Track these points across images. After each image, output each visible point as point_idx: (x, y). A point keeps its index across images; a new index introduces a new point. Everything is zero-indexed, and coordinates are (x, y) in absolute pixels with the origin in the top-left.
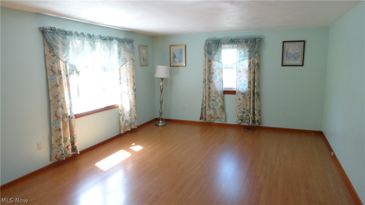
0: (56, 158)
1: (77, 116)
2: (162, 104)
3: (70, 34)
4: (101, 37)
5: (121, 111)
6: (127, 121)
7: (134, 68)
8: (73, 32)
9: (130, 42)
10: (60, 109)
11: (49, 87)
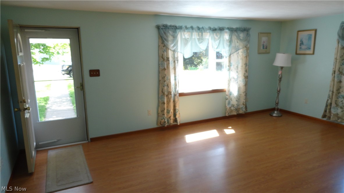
0: (160, 123)
1: (181, 95)
2: (279, 93)
3: (180, 28)
4: (210, 28)
5: (227, 95)
6: (233, 106)
7: (248, 56)
8: (183, 26)
9: (245, 30)
10: (166, 88)
11: (160, 70)
